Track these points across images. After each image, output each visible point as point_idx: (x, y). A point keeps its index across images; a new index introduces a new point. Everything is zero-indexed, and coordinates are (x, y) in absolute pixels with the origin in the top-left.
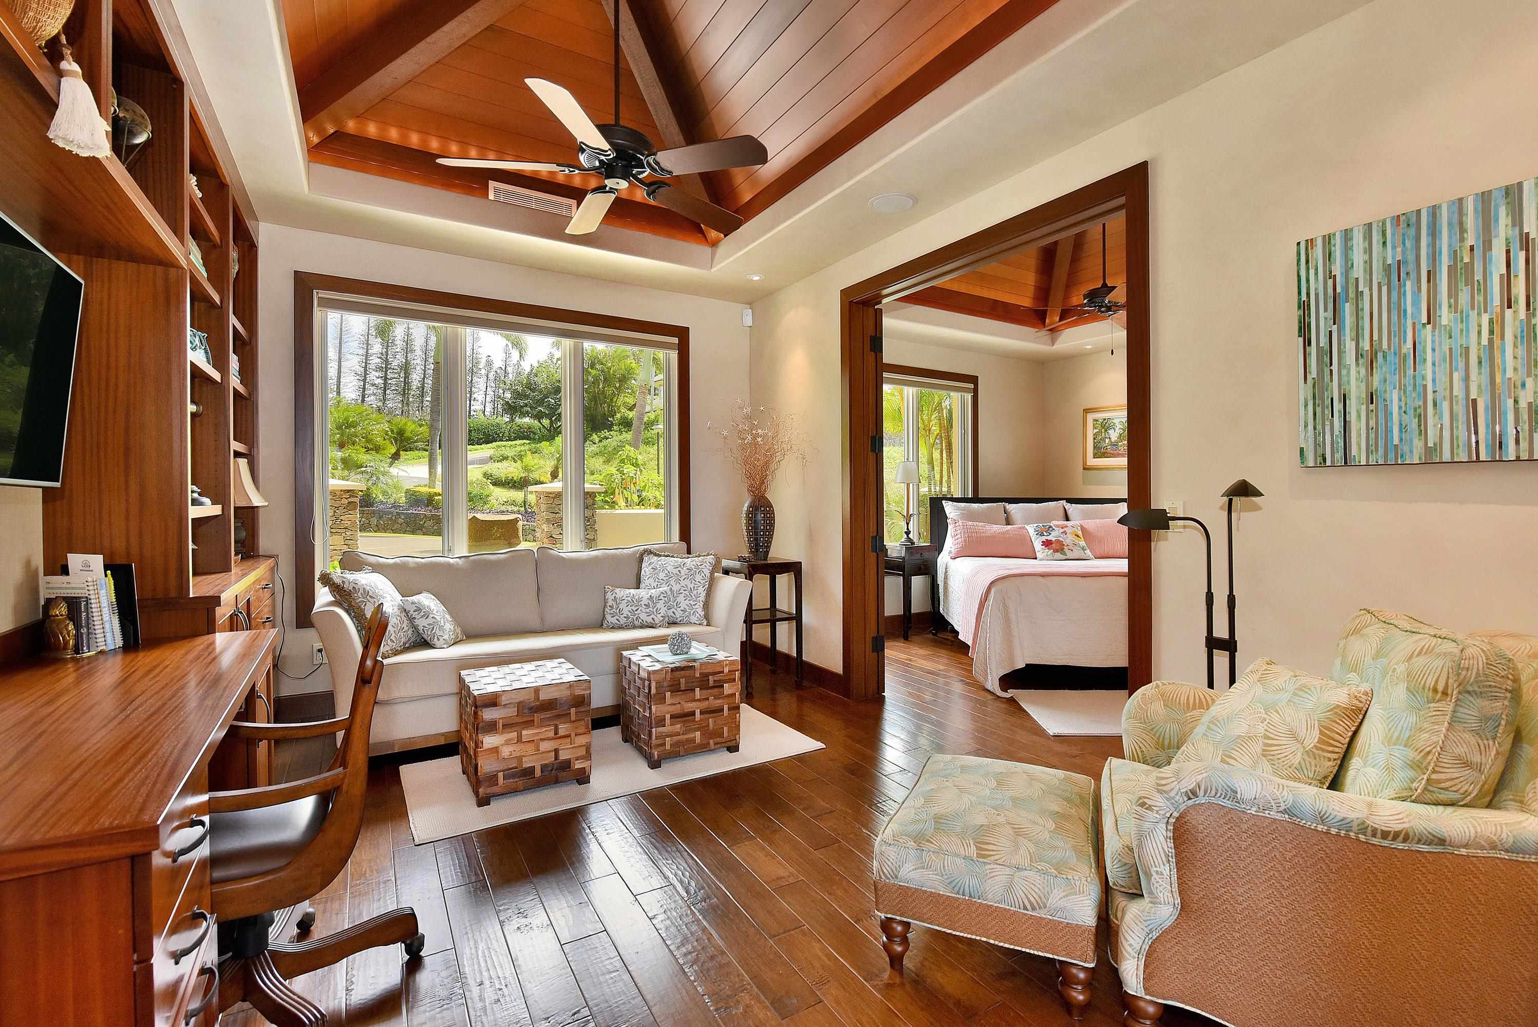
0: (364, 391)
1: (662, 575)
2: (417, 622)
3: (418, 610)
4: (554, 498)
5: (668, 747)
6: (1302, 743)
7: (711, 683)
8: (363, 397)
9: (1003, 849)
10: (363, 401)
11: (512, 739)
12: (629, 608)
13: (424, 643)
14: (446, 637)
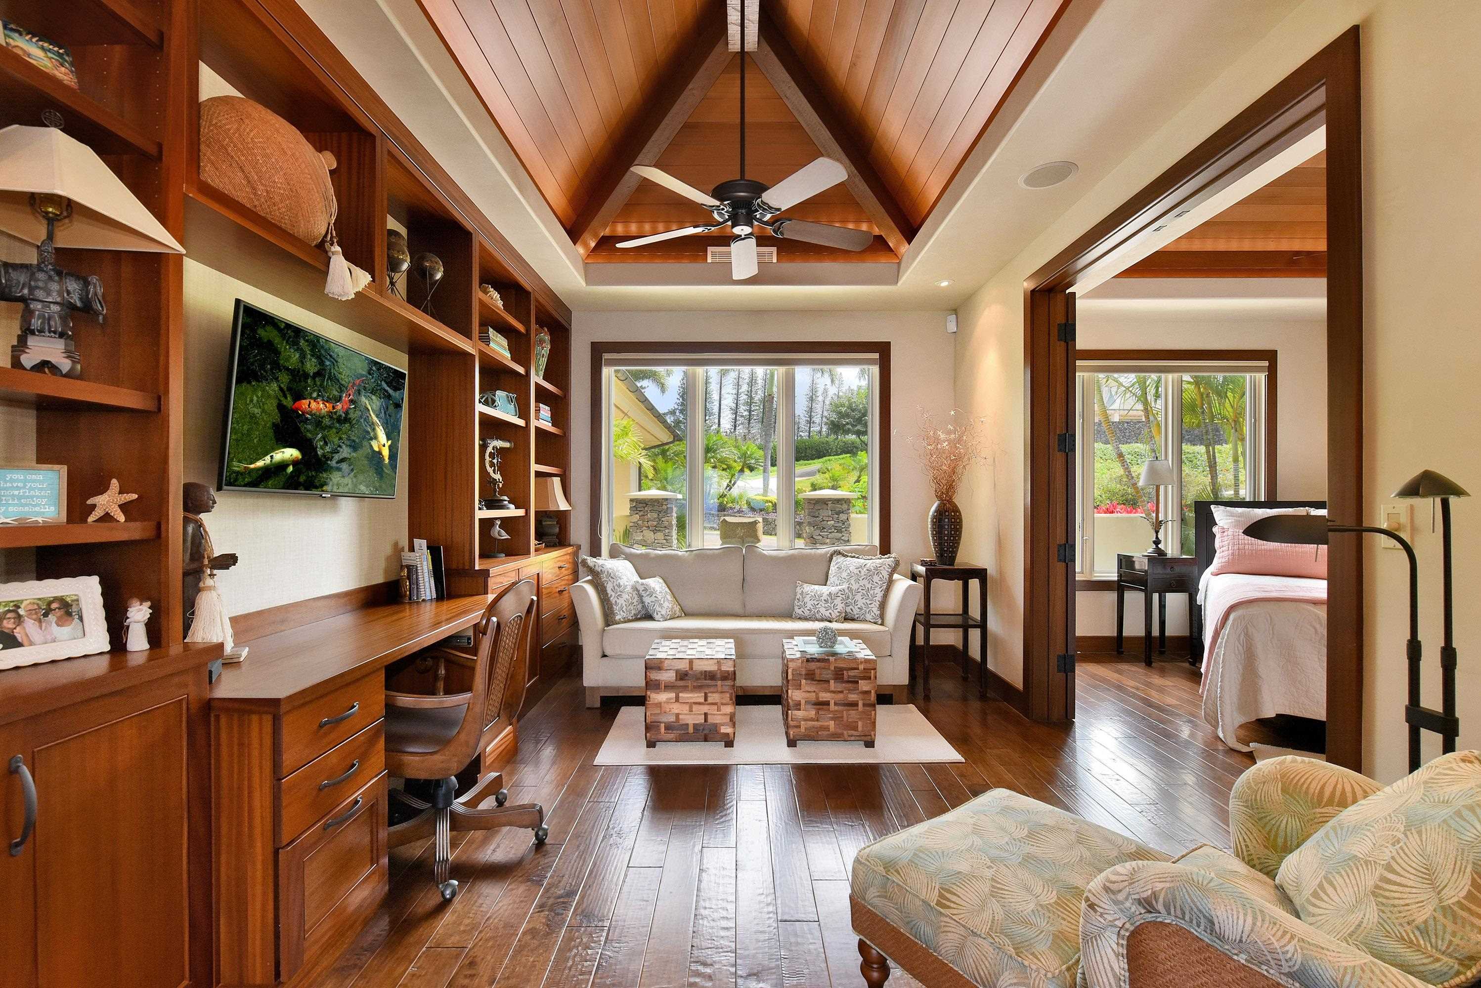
0: (735, 422)
1: (844, 575)
2: (645, 599)
3: (645, 590)
4: (814, 504)
5: (803, 730)
6: (1439, 893)
7: (846, 677)
8: (735, 427)
9: (966, 904)
10: (735, 429)
11: (671, 699)
12: (812, 602)
13: (649, 617)
14: (663, 612)
